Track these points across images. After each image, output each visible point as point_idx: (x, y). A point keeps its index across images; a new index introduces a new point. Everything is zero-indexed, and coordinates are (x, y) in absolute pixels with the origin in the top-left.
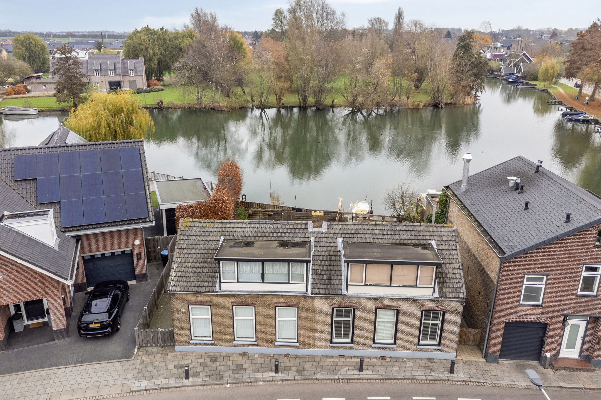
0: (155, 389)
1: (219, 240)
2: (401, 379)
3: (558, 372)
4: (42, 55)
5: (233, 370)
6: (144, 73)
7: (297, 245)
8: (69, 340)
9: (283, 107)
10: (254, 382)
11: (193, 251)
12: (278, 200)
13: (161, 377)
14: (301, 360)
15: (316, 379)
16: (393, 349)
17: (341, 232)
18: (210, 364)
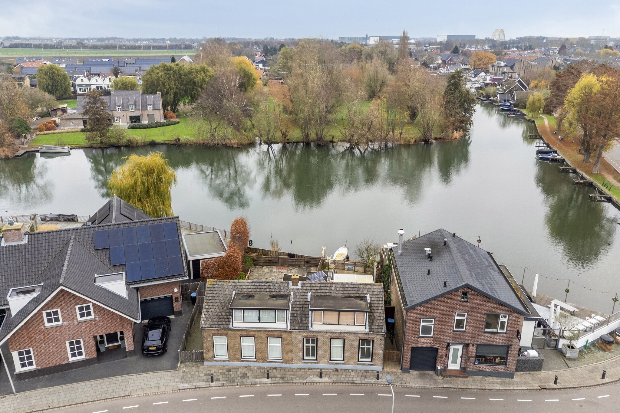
0: (193, 388)
1: (232, 294)
2: (345, 383)
3: (445, 379)
4: (64, 84)
5: (241, 377)
6: (161, 108)
7: (282, 297)
8: (136, 357)
9: (288, 143)
10: (254, 384)
11: (216, 301)
12: (277, 247)
13: (196, 381)
14: (284, 371)
15: (293, 383)
16: (343, 364)
17: (310, 288)
18: (227, 373)
